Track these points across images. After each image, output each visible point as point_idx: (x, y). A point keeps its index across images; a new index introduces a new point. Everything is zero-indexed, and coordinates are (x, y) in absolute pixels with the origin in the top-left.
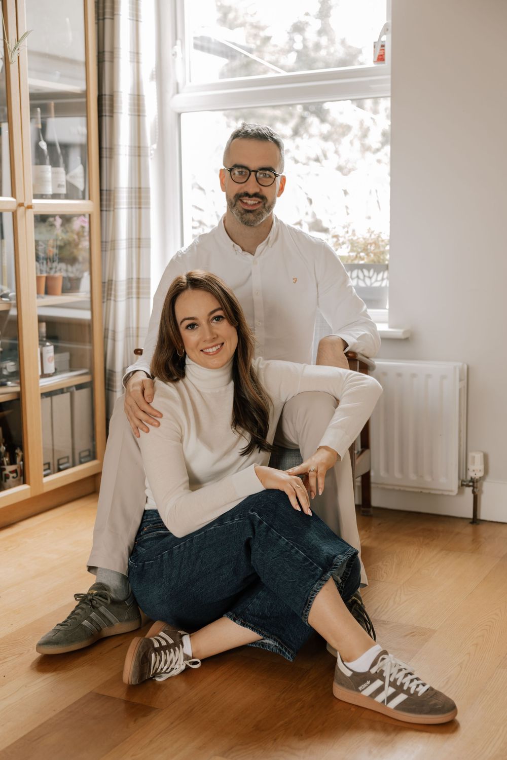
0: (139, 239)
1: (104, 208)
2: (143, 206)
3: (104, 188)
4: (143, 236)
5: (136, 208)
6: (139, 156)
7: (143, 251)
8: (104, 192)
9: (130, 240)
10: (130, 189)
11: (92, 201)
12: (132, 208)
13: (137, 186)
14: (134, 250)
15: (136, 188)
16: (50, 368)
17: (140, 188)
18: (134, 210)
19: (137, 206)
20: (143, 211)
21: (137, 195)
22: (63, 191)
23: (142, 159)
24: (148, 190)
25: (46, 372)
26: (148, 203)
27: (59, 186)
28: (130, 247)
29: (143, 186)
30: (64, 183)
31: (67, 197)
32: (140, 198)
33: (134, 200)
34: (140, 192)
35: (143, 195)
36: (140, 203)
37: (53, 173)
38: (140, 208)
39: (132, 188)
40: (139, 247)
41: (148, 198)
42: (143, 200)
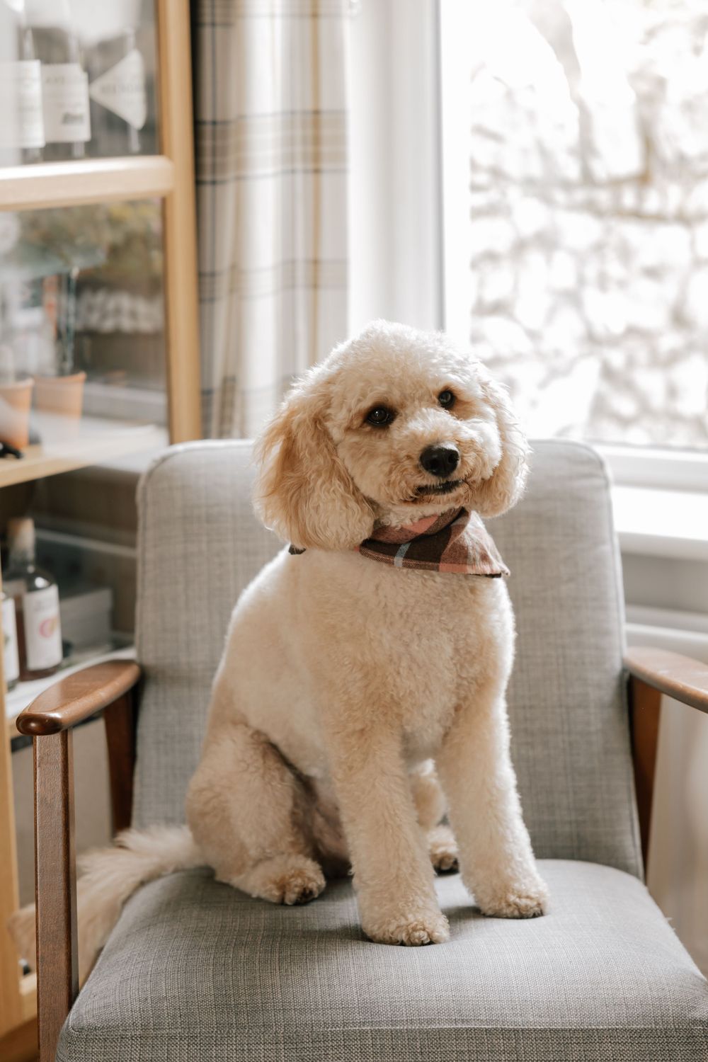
0: (315, 263)
1: (207, 177)
2: (325, 165)
3: (207, 115)
4: (326, 253)
5: (305, 171)
6: (315, 16)
7: (326, 296)
8: (207, 129)
9: (288, 265)
10: (290, 116)
11: (170, 158)
12: (293, 171)
13: (309, 106)
14: (301, 295)
15: (304, 112)
16: (47, 650)
17: (317, 112)
18: (299, 178)
19: (310, 166)
20: (326, 179)
21: (310, 132)
22: (81, 132)
23: (324, 23)
24: (339, 116)
25: (34, 663)
26: (340, 157)
27: (68, 119)
28: (288, 284)
29: (325, 105)
30: (83, 110)
31: (92, 150)
32: (317, 140)
33: (299, 149)
34: (316, 124)
35: (326, 132)
36: (317, 157)
37: (47, 81)
38: (317, 171)
39: (293, 113)
40: (315, 286)
41: (341, 140)
42: (326, 149)
